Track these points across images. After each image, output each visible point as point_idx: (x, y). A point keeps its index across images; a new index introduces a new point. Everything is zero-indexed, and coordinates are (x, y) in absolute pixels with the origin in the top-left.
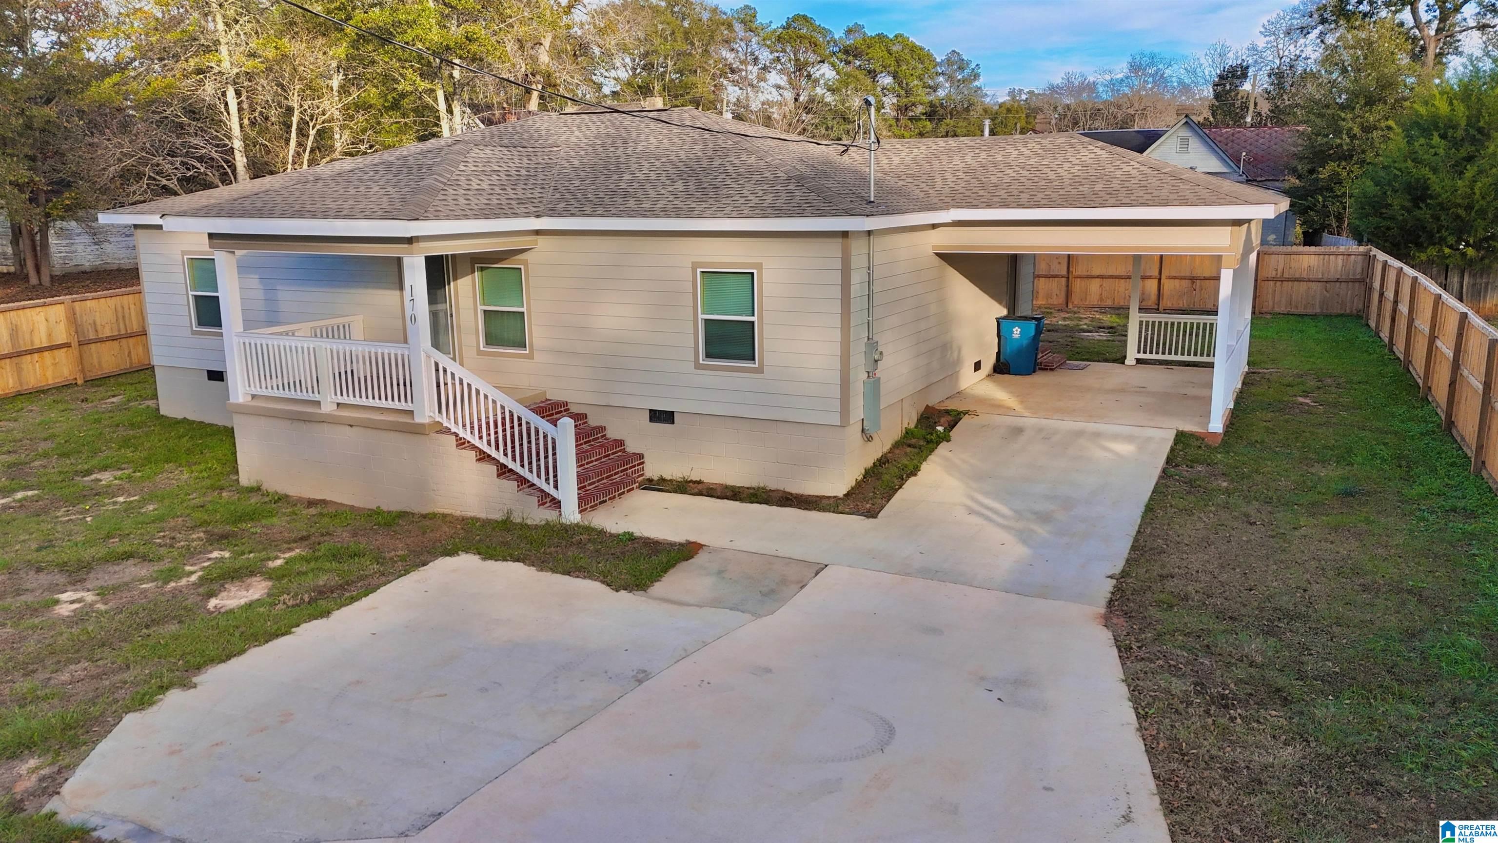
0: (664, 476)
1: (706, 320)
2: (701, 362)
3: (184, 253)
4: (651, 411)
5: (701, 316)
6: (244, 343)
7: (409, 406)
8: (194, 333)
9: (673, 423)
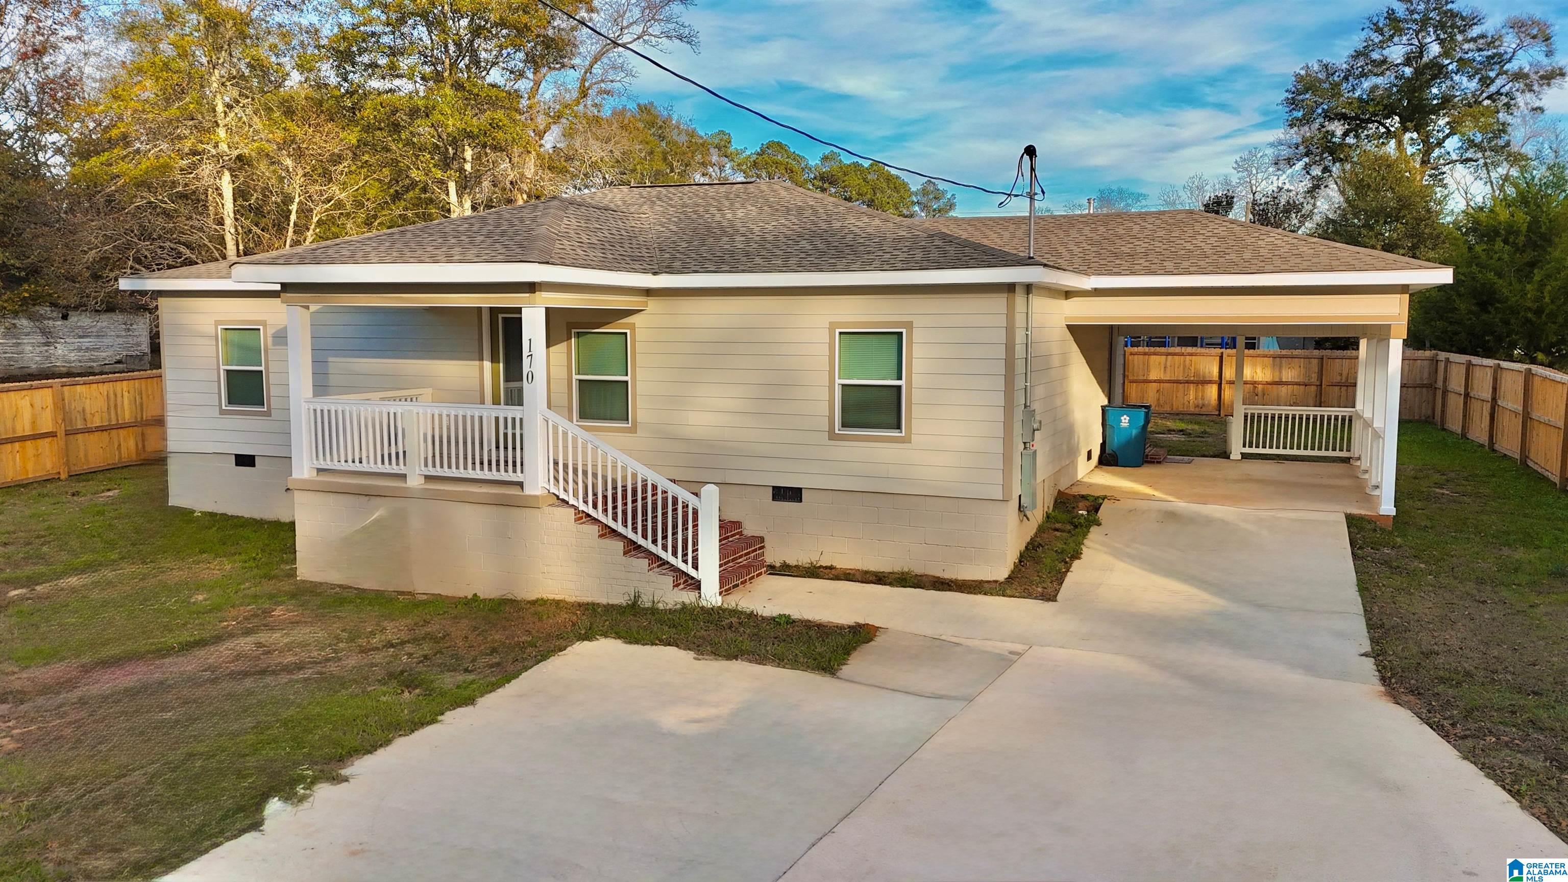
0: (788, 562)
1: (843, 385)
2: (837, 431)
3: (217, 323)
4: (774, 488)
5: (838, 381)
6: (315, 410)
7: (518, 477)
8: (222, 412)
9: (801, 501)
